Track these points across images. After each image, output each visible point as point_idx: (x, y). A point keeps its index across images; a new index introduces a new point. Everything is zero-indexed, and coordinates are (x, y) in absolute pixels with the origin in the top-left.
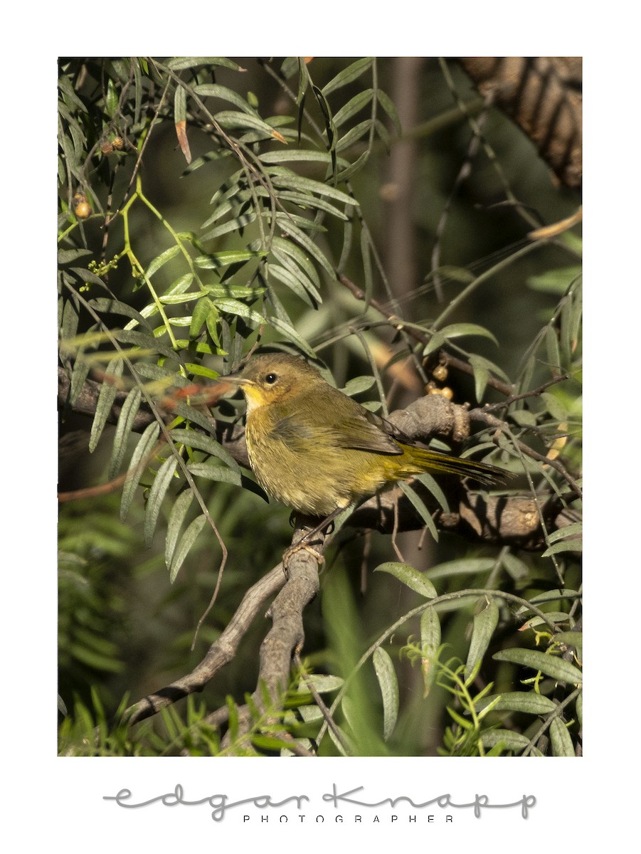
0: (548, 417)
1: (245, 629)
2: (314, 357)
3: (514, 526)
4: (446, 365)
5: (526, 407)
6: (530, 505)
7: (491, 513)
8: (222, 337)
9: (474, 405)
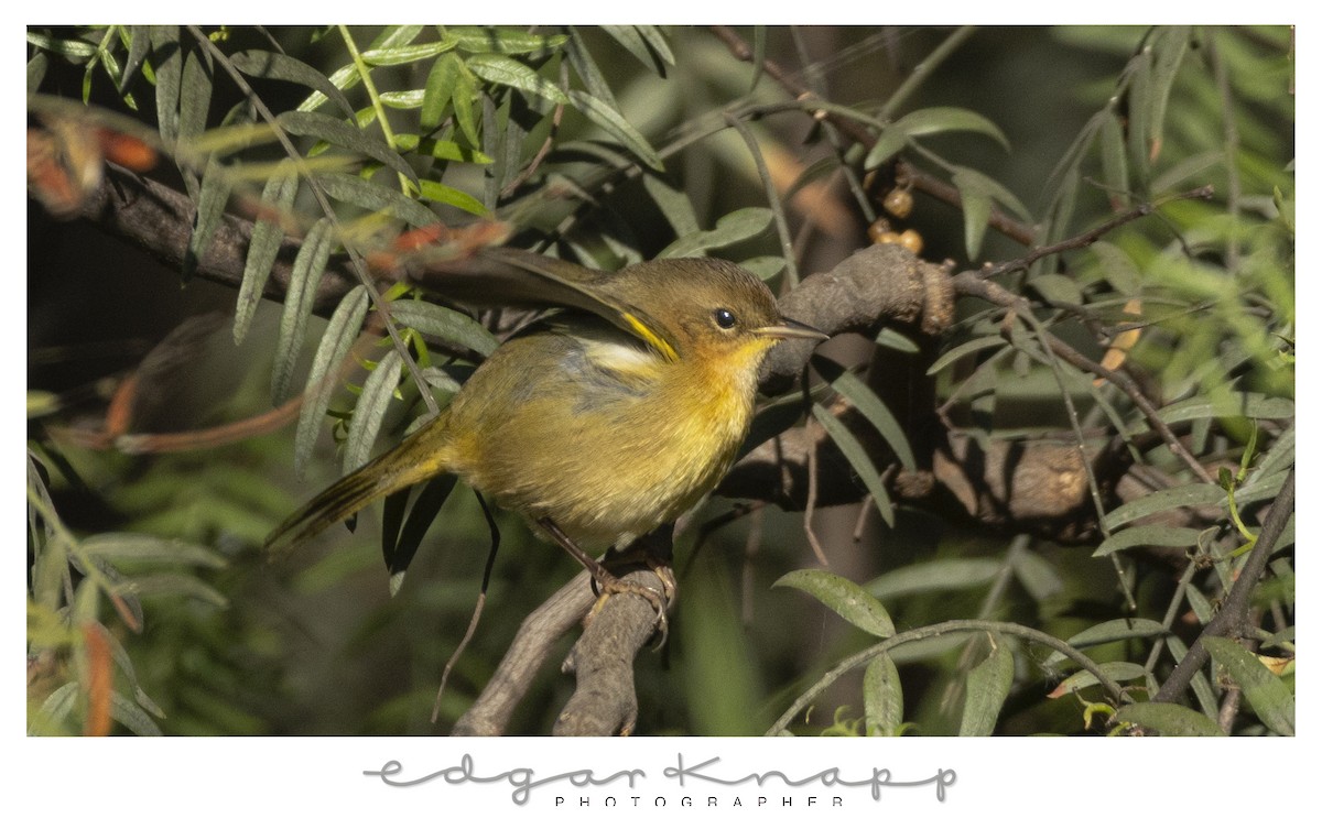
0: (1105, 288)
1: (522, 691)
2: (660, 167)
3: (1039, 497)
4: (910, 186)
5: (1062, 269)
6: (1068, 457)
7: (994, 471)
8: (482, 130)
9: (964, 264)
